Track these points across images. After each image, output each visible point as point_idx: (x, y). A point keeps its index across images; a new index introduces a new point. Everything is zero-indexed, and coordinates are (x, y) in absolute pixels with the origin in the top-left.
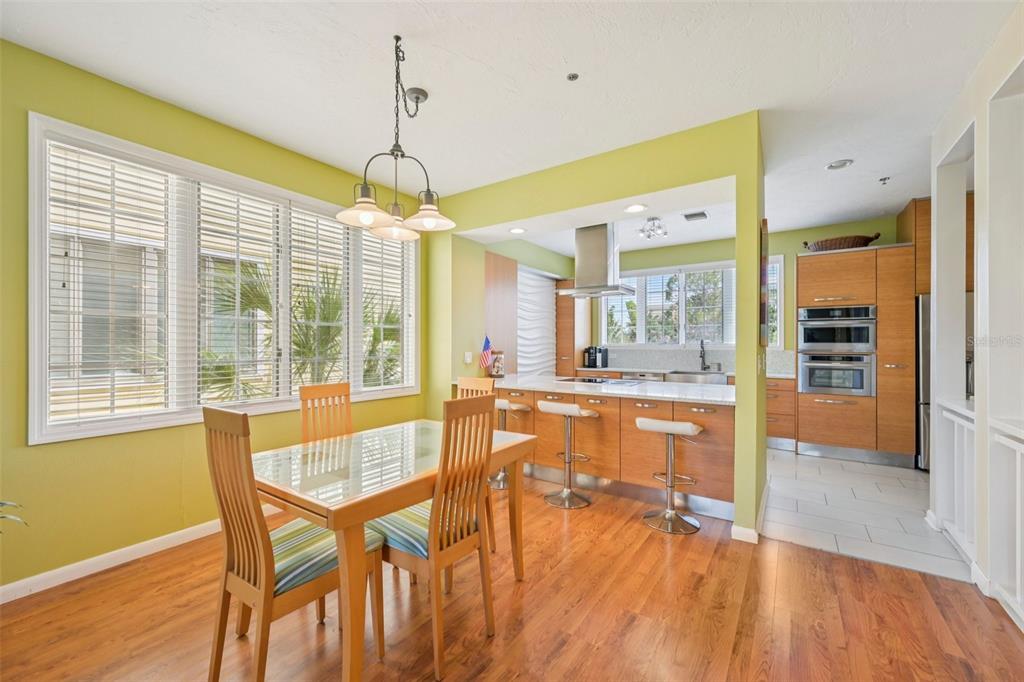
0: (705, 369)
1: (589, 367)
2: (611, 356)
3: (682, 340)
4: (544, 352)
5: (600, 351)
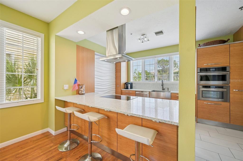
0: (163, 90)
1: (126, 89)
2: (133, 85)
3: (156, 80)
4: (111, 84)
5: (130, 83)
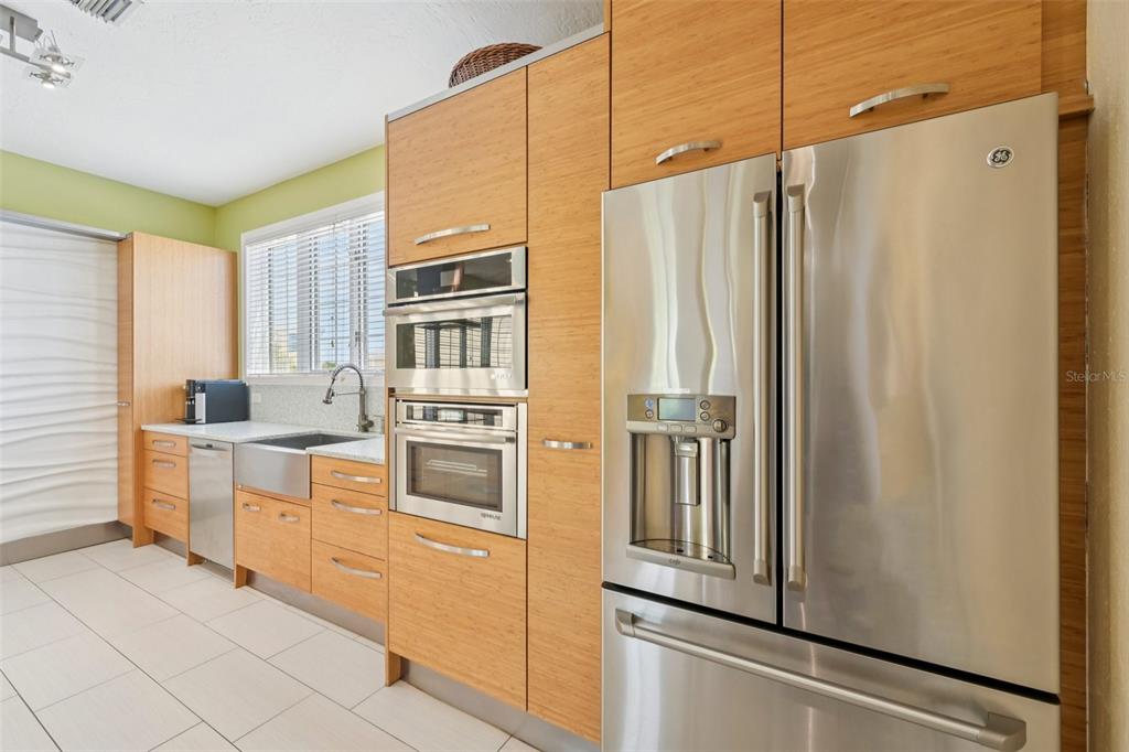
0: (365, 428)
5: (203, 389)
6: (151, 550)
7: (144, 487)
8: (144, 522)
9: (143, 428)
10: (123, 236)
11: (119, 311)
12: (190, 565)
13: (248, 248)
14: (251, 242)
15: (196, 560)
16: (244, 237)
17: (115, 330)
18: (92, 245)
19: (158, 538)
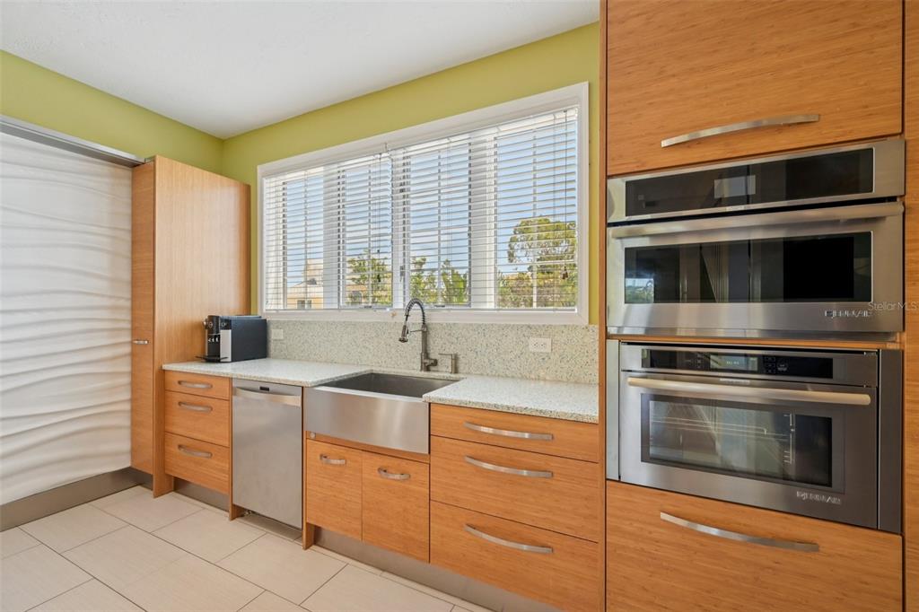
0: (428, 367)
1: (204, 361)
5: (228, 325)
6: (172, 499)
7: (165, 432)
8: (164, 469)
9: (166, 367)
10: (142, 161)
11: (133, 243)
12: (233, 518)
13: (265, 181)
14: (269, 175)
15: (239, 513)
16: (260, 169)
17: (129, 261)
18: (105, 168)
19: (178, 485)
